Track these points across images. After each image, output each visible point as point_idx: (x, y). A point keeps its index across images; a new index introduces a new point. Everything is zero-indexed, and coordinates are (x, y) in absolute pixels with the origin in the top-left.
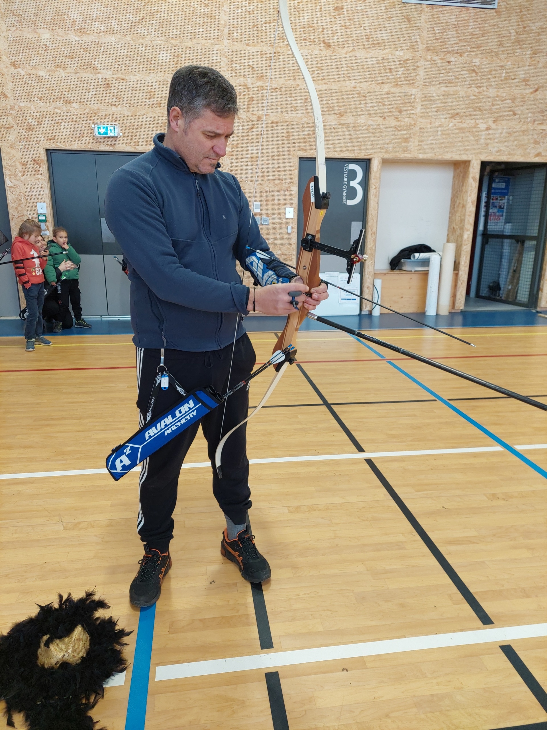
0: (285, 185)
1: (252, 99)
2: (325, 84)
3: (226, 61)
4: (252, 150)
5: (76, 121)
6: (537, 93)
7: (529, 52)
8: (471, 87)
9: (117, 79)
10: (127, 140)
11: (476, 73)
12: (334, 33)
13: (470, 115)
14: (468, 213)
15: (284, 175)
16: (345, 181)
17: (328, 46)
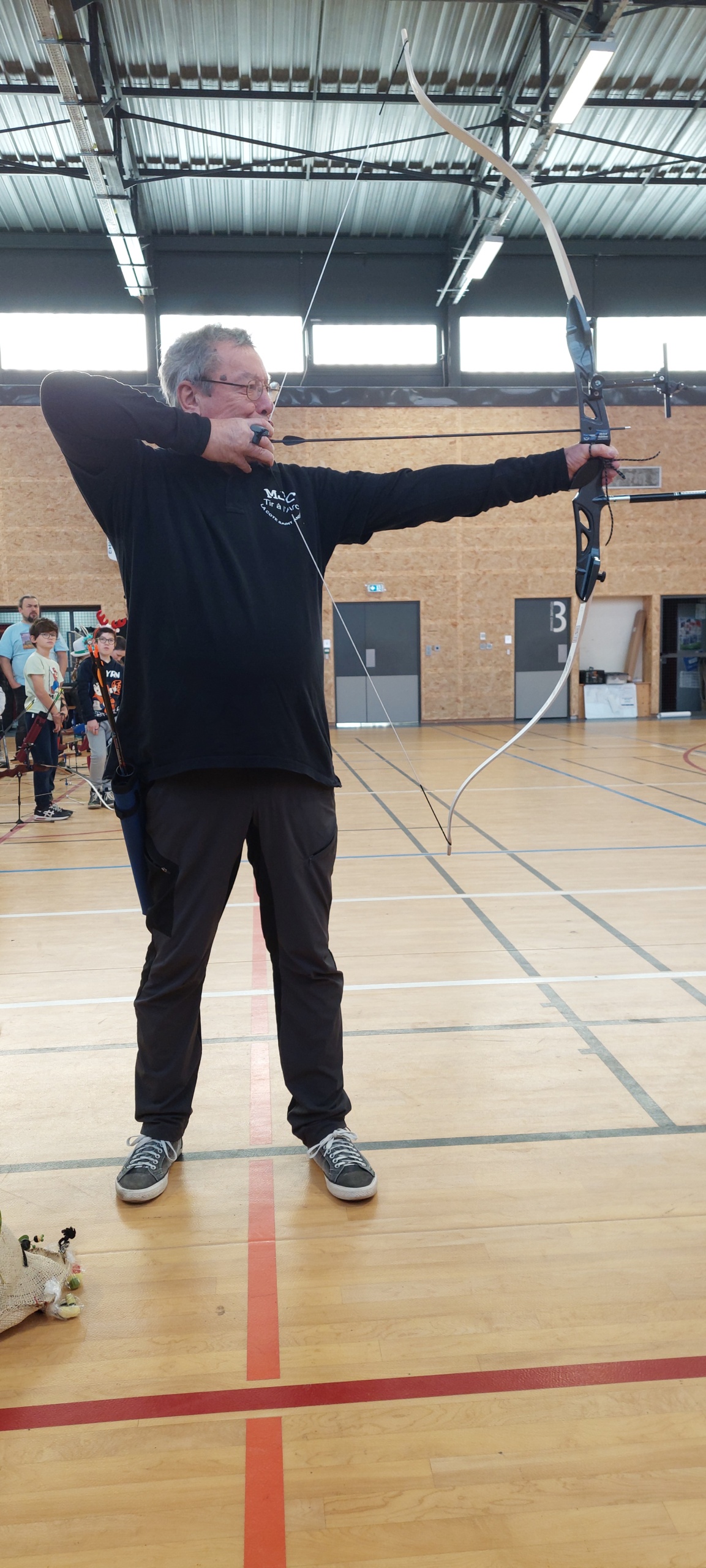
0: (504, 619)
1: (479, 560)
2: (533, 547)
3: (460, 536)
4: (479, 595)
5: (355, 583)
6: (701, 543)
7: (690, 515)
8: (646, 542)
9: (384, 553)
10: (390, 593)
11: (650, 533)
12: (539, 513)
13: (648, 562)
14: (654, 636)
15: (504, 612)
16: (552, 614)
17: (534, 521)
